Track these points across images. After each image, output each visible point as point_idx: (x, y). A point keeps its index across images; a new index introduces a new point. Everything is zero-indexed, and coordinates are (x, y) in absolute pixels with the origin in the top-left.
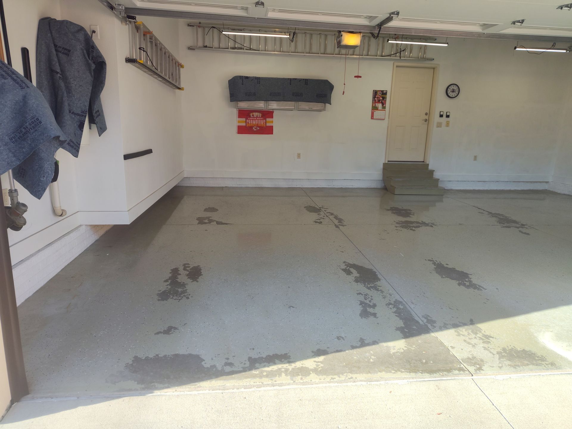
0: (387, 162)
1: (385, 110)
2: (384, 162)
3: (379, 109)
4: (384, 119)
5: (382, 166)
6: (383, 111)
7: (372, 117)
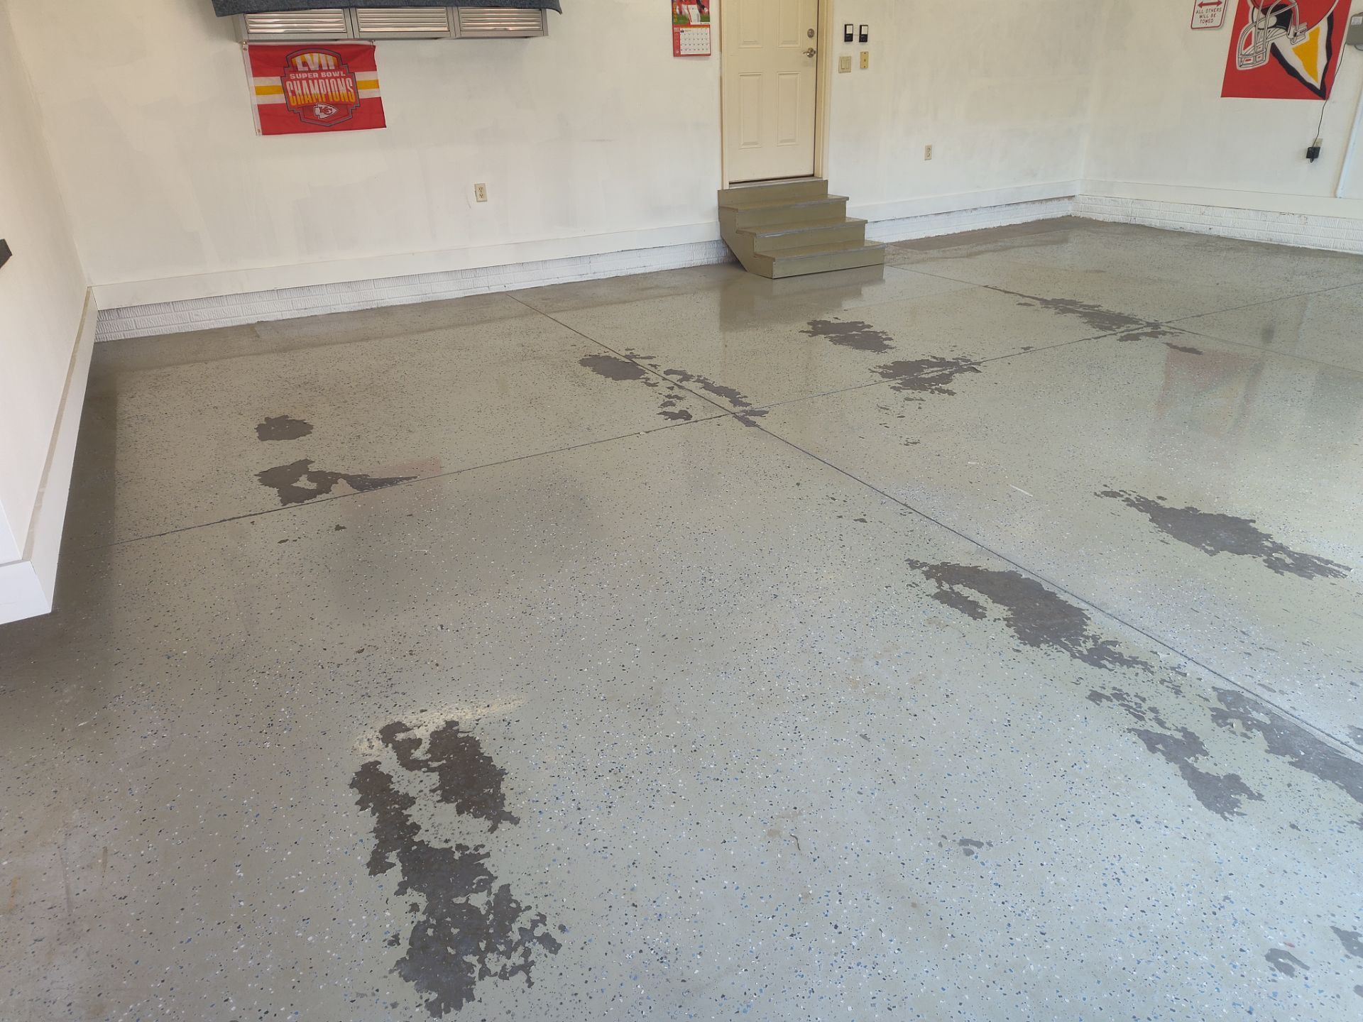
0: (727, 187)
1: (709, 26)
2: (720, 189)
3: (691, 24)
4: (710, 55)
5: (714, 202)
6: (704, 29)
7: (677, 51)
